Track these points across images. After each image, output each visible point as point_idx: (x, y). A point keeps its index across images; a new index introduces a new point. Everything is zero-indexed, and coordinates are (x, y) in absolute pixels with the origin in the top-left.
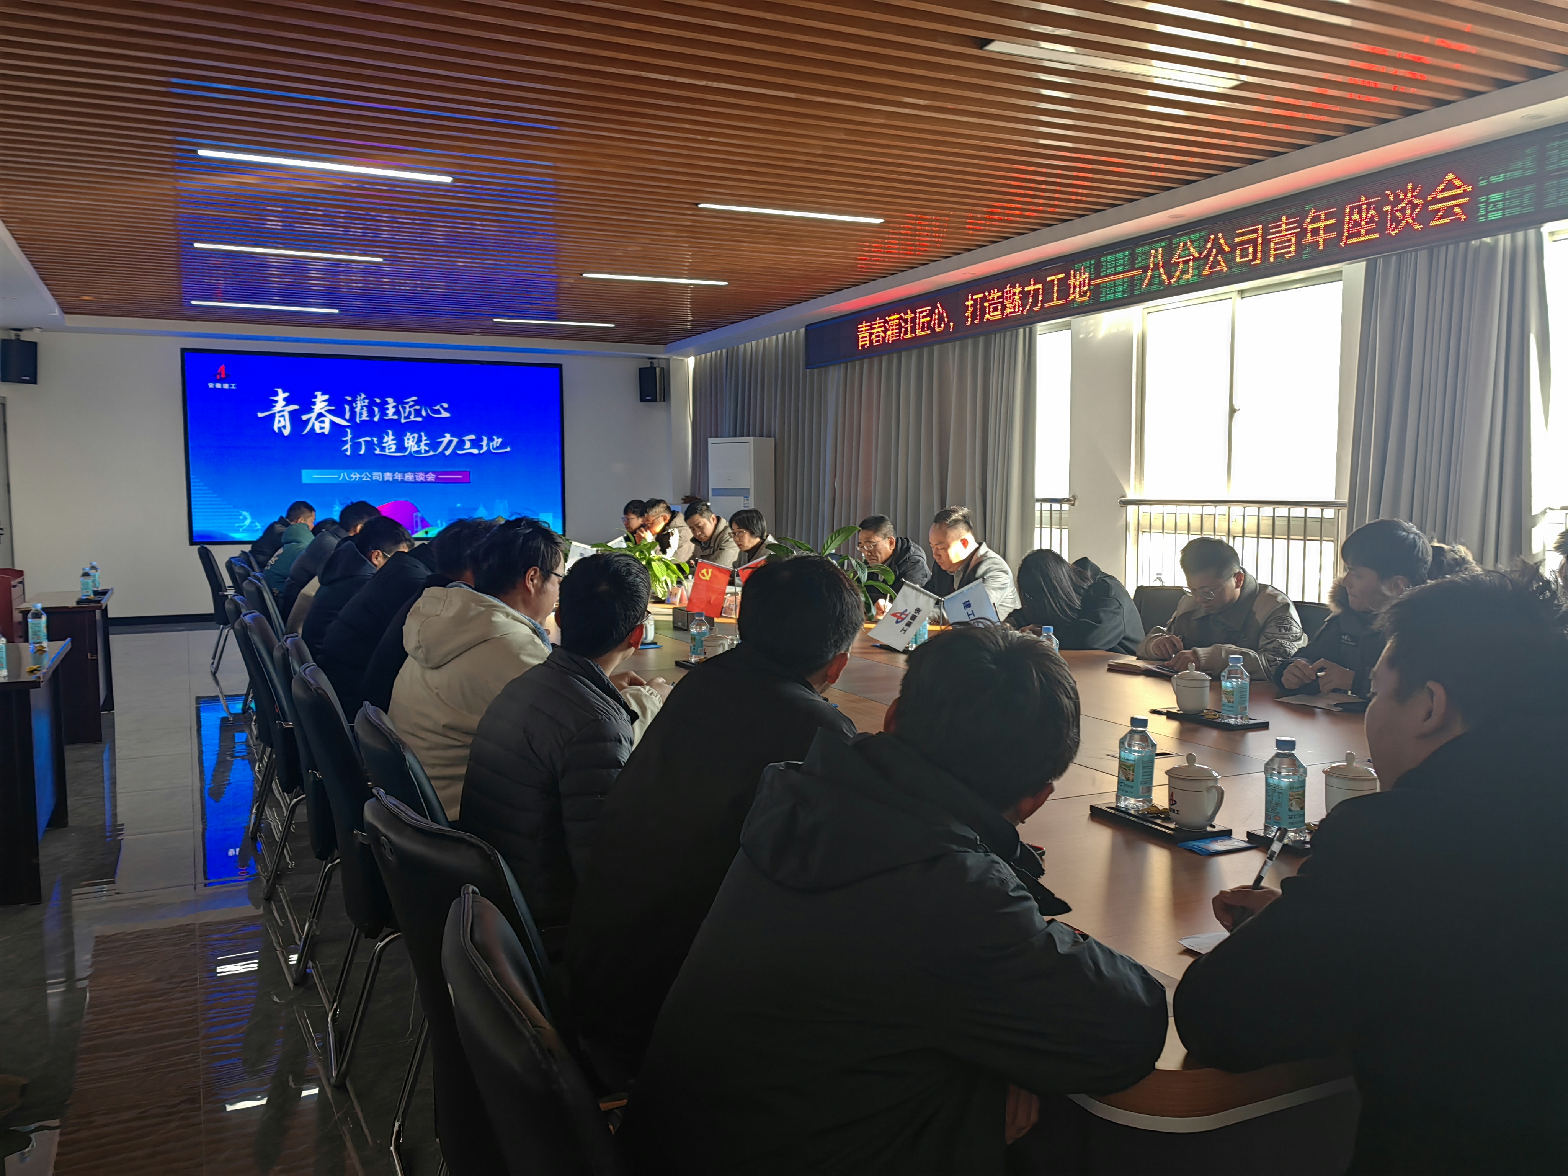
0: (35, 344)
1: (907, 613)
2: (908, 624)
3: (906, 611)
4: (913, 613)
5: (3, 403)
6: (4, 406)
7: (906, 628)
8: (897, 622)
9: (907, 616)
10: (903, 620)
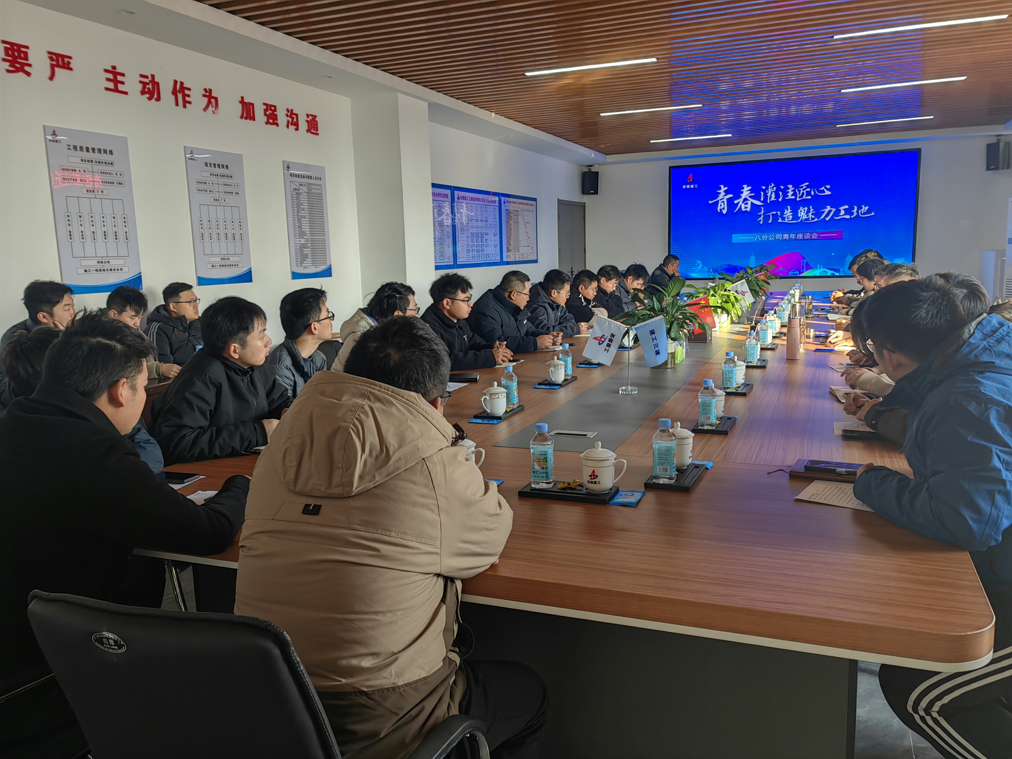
0: (598, 172)
1: (605, 337)
2: (609, 345)
3: (604, 335)
4: (609, 337)
5: (583, 206)
6: (584, 207)
7: (607, 348)
8: (599, 344)
9: (606, 339)
10: (603, 342)
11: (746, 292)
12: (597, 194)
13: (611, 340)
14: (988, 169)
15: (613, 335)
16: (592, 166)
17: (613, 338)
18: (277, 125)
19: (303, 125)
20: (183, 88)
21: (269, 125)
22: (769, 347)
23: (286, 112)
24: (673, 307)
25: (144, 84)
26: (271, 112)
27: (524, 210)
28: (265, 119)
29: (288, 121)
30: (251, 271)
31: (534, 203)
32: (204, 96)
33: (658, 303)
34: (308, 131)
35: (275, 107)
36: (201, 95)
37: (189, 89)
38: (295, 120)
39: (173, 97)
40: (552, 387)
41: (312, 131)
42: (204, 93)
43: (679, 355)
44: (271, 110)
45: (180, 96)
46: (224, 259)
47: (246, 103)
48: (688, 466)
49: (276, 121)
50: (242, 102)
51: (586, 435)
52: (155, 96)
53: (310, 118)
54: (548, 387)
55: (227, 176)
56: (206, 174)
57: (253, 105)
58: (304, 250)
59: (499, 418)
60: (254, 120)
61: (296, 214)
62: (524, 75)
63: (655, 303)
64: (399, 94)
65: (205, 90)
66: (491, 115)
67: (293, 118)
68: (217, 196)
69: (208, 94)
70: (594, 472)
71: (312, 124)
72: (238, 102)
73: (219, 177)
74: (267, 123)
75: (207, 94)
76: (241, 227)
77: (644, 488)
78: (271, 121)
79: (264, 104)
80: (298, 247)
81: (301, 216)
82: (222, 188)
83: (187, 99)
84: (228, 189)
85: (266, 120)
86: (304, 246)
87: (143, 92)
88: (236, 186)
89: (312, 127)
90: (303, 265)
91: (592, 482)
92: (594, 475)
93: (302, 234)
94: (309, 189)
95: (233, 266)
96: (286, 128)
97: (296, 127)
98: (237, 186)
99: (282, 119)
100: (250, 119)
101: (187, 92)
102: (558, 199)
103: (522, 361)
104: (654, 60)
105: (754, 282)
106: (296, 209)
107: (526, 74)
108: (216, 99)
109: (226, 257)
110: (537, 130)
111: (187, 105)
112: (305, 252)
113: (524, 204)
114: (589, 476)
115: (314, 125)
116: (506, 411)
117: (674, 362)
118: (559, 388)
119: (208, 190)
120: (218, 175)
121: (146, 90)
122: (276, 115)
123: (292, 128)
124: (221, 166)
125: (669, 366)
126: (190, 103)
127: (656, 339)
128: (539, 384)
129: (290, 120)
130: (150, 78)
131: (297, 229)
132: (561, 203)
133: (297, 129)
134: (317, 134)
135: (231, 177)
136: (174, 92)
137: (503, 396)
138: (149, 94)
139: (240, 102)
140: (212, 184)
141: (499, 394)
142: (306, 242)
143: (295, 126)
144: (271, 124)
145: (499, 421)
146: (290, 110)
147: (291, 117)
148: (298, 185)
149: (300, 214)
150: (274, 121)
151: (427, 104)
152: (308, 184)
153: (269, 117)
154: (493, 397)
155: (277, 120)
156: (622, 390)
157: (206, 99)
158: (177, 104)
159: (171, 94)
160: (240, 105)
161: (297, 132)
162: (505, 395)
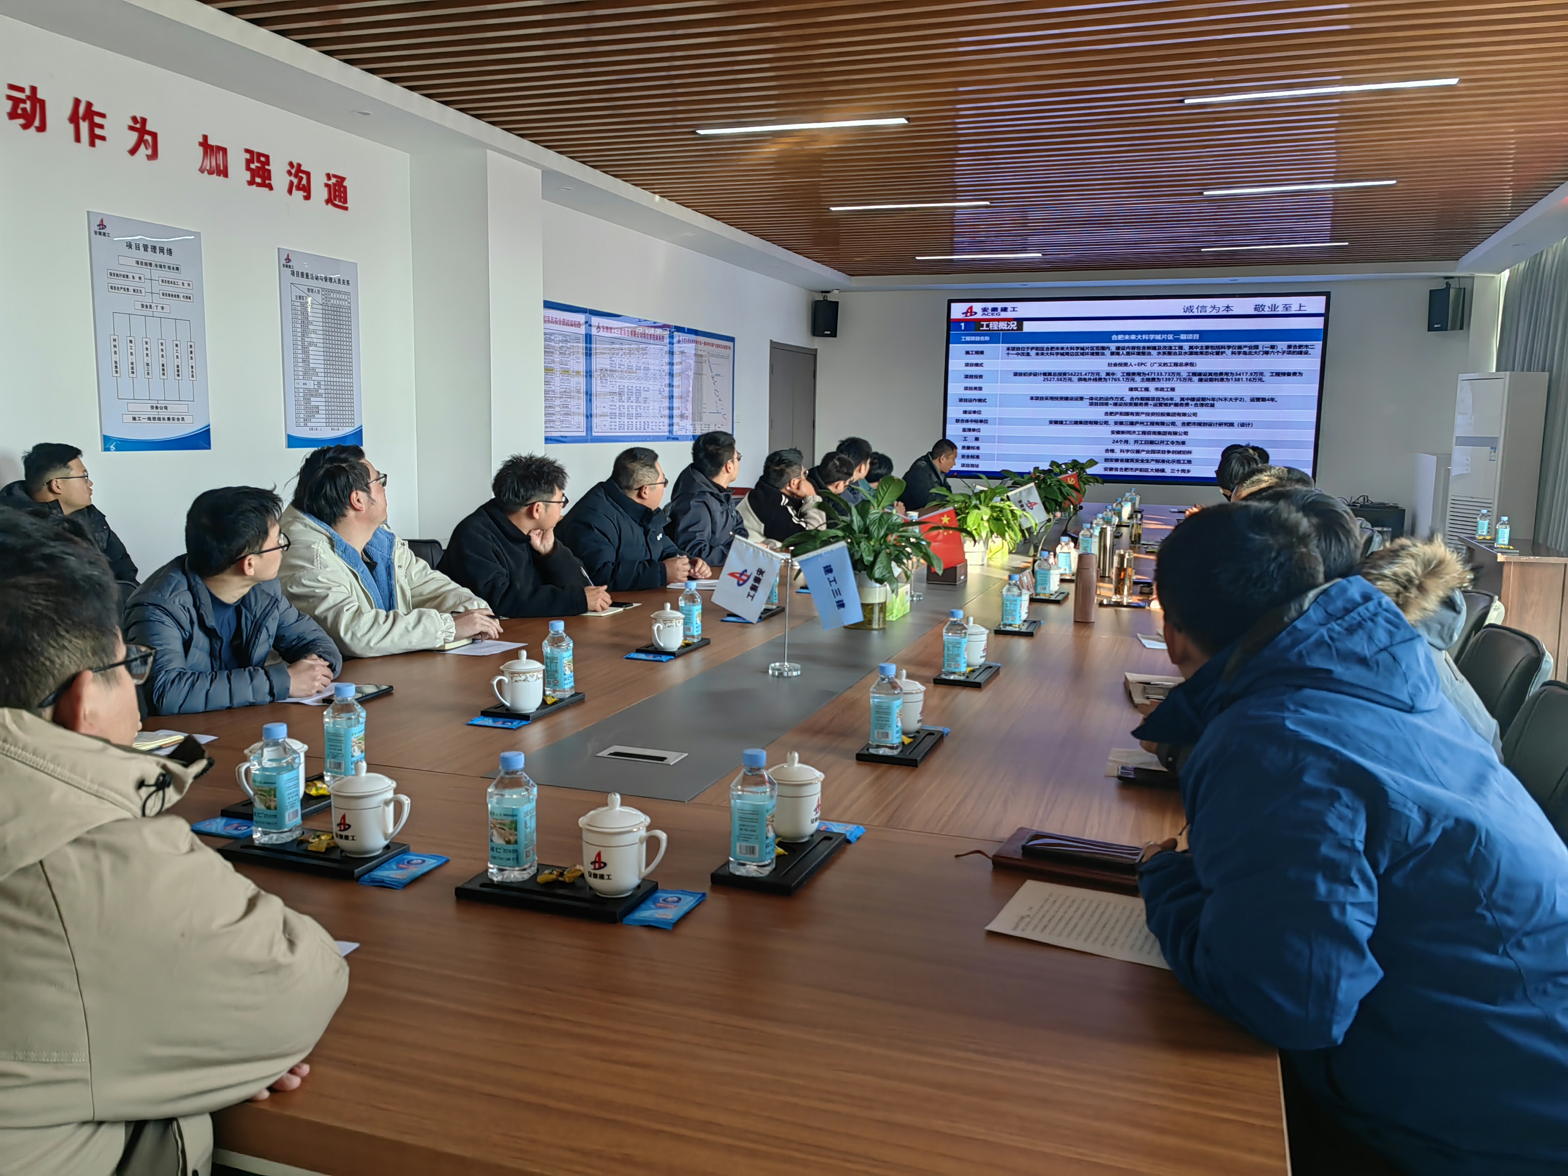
0: (837, 303)
1: (748, 573)
2: (754, 588)
3: (746, 571)
4: (755, 574)
5: (813, 354)
6: (815, 356)
7: (752, 593)
8: (739, 585)
9: (749, 577)
10: (745, 581)
11: (1036, 504)
12: (835, 336)
13: (757, 580)
14: (1430, 328)
15: (761, 572)
16: (828, 292)
17: (760, 576)
18: (270, 187)
19: (319, 192)
20: (90, 113)
21: (254, 187)
22: (1053, 598)
23: (289, 168)
24: (880, 526)
25: (16, 101)
26: (259, 165)
27: (712, 356)
28: (247, 176)
29: (291, 183)
30: (209, 430)
31: (730, 344)
32: (131, 128)
33: (859, 518)
34: (329, 201)
35: (267, 157)
36: (126, 127)
37: (103, 116)
38: (304, 182)
39: (71, 127)
40: (658, 658)
41: (337, 202)
42: (132, 124)
43: (896, 606)
44: (259, 161)
45: (84, 126)
46: (157, 408)
47: (212, 147)
48: (812, 835)
49: (267, 182)
50: (205, 143)
51: (663, 759)
52: (37, 123)
53: (334, 180)
54: (651, 657)
55: (169, 267)
56: (128, 262)
57: (224, 150)
58: (312, 399)
59: (525, 717)
60: (226, 175)
61: (300, 339)
62: (694, 133)
63: (854, 518)
64: (488, 151)
65: (134, 119)
66: (654, 198)
67: (301, 178)
68: (147, 300)
69: (140, 126)
70: (599, 855)
71: (335, 191)
72: (197, 144)
73: (153, 267)
74: (251, 183)
75: (138, 126)
76: (193, 355)
77: (710, 884)
78: (258, 180)
79: (247, 151)
80: (301, 395)
81: (311, 344)
82: (158, 287)
83: (98, 131)
84: (170, 289)
85: (249, 178)
86: (310, 394)
87: (13, 115)
88: (186, 284)
89: (335, 197)
90: (309, 424)
91: (595, 876)
92: (599, 863)
93: (308, 372)
94: (326, 298)
95: (174, 419)
96: (288, 195)
97: (305, 194)
98: (189, 285)
99: (280, 177)
100: (219, 174)
101: (97, 120)
102: (771, 341)
103: (635, 605)
104: (903, 121)
105: (1055, 488)
106: (299, 330)
107: (698, 131)
108: (154, 135)
109: (162, 404)
110: (733, 228)
111: (97, 142)
112: (312, 404)
113: (712, 345)
114: (592, 863)
115: (340, 192)
116: (544, 702)
117: (884, 618)
118: (671, 659)
119: (131, 289)
120: (151, 264)
121: (19, 111)
122: (269, 171)
123: (299, 195)
124: (158, 250)
125: (875, 626)
126: (103, 138)
127: (835, 580)
128: (638, 651)
129: (295, 181)
130: (28, 92)
131: (301, 365)
132: (775, 347)
133: (307, 197)
134: (346, 209)
135: (177, 269)
136: (74, 119)
137: (535, 678)
138: (25, 118)
139: (201, 144)
140: (140, 278)
141: (528, 673)
142: (316, 387)
143: (305, 191)
144: (259, 185)
145: (524, 723)
146: (295, 165)
147: (296, 176)
148: (306, 291)
149: (306, 339)
150: (264, 181)
151: (540, 171)
152: (323, 289)
153: (254, 173)
154: (515, 679)
155: (270, 179)
156: (773, 669)
157: (135, 136)
158: (78, 139)
159: (67, 122)
160: (201, 149)
161: (308, 202)
162: (541, 675)
